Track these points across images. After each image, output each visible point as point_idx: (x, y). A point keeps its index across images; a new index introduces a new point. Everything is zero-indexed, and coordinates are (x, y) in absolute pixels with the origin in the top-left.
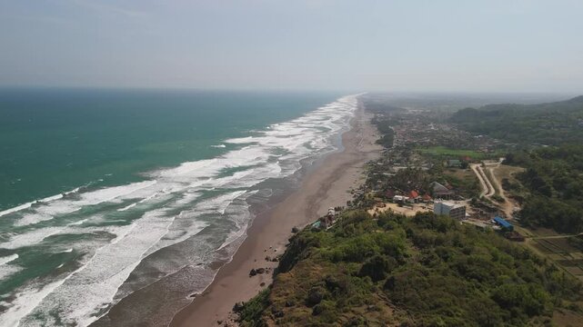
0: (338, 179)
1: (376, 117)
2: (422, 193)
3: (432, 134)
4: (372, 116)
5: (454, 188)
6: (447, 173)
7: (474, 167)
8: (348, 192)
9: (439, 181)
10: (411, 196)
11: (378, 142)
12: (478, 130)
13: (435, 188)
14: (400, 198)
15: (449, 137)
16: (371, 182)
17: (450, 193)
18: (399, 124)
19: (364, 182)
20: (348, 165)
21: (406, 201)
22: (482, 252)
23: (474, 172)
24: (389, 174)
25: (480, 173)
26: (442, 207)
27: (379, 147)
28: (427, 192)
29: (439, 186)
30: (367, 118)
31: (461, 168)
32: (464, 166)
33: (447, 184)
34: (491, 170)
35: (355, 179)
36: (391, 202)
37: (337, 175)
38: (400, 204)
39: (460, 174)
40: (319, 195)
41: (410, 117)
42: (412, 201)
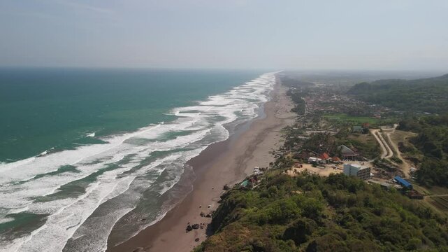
0: (262, 141)
1: (291, 90)
2: (332, 155)
3: (336, 104)
4: (288, 89)
5: (359, 150)
6: (351, 137)
7: (373, 132)
8: (270, 153)
9: (346, 144)
10: (323, 158)
11: (293, 110)
12: (371, 101)
13: (343, 151)
14: (314, 159)
15: (349, 106)
16: (289, 145)
17: (356, 155)
18: (308, 95)
19: (283, 144)
20: (269, 129)
21: (319, 162)
22: (392, 213)
23: (374, 137)
24: (303, 137)
25: (379, 137)
26: (351, 168)
27: (294, 114)
28: (336, 155)
29: (346, 149)
30: (283, 90)
31: (363, 133)
32: (366, 131)
33: (353, 147)
34: (388, 135)
35: (275, 141)
36: (307, 163)
37: (260, 138)
38: (314, 164)
39: (363, 138)
40: (246, 156)
41: (317, 90)
42: (324, 162)
